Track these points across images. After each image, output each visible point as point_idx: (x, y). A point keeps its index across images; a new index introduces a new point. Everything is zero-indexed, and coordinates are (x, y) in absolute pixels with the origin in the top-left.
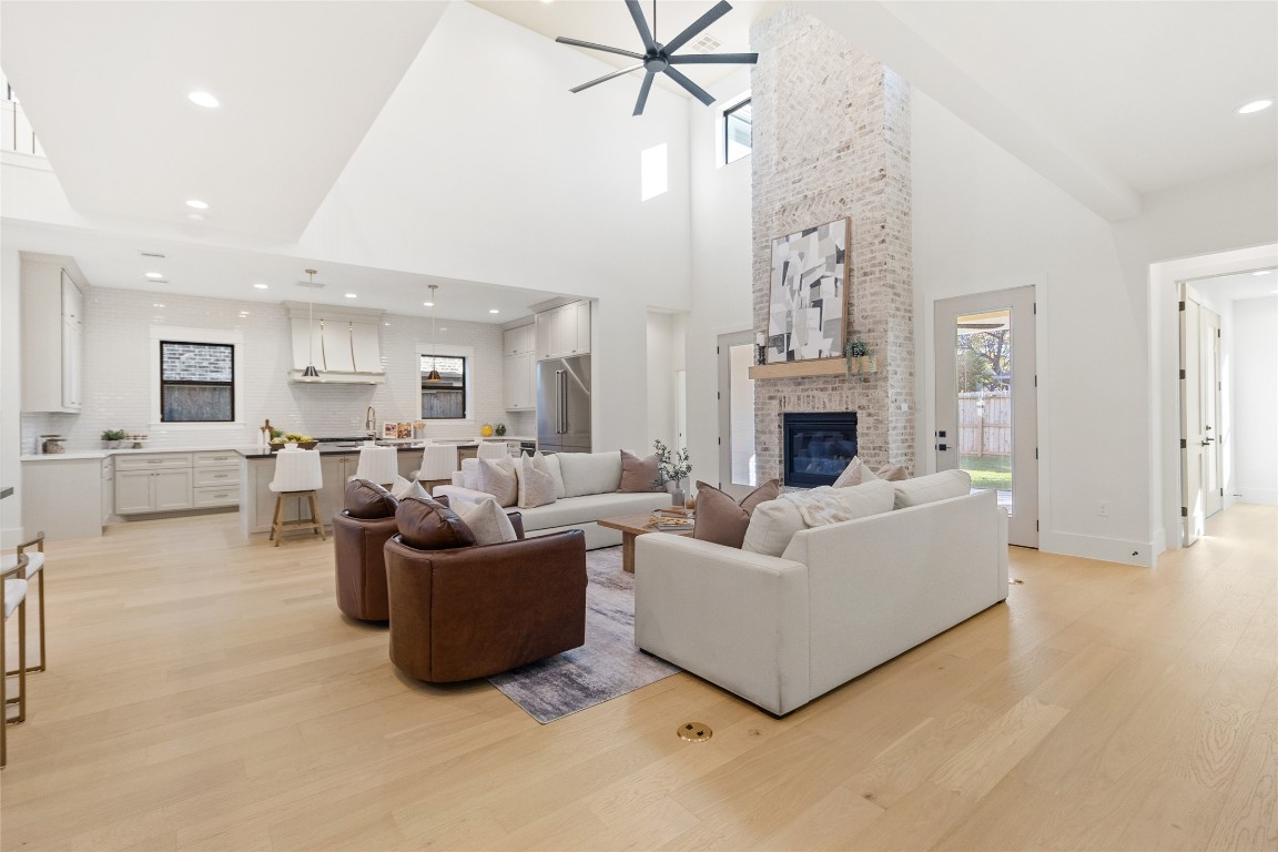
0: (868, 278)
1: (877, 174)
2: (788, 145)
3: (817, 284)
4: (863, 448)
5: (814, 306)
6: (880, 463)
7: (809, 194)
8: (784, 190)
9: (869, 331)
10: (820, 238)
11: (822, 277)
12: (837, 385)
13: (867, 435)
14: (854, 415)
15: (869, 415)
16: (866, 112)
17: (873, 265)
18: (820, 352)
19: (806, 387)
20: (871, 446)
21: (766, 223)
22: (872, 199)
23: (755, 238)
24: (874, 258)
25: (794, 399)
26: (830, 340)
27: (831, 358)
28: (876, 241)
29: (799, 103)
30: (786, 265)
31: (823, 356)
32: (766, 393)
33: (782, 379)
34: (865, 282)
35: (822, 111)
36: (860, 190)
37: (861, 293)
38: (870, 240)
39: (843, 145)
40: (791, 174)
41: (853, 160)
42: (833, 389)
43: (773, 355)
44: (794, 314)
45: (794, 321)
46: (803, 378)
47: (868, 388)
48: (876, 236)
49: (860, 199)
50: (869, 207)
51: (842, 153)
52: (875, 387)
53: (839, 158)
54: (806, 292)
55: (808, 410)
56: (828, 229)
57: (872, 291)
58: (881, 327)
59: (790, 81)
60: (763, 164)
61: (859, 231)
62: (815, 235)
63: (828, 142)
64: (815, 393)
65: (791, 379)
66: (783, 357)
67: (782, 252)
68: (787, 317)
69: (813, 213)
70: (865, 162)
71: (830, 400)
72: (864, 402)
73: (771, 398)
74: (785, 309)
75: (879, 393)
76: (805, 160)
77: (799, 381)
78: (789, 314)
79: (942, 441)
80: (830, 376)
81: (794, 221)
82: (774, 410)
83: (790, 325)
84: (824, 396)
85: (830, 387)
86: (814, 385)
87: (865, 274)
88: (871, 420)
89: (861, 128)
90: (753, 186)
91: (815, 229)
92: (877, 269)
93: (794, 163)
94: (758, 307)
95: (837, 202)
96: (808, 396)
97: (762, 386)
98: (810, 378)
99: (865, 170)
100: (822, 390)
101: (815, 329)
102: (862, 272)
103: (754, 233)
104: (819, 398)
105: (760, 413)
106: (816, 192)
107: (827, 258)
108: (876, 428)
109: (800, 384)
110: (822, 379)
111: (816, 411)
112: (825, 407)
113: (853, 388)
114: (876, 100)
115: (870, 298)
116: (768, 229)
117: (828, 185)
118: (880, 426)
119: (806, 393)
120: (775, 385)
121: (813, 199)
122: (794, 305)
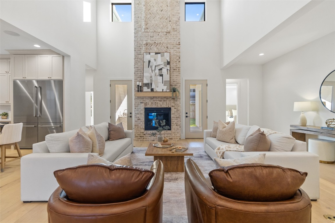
0: (175, 71)
1: (178, 43)
2: (148, 25)
3: (161, 69)
4: (173, 118)
5: (160, 76)
6: (178, 121)
7: (157, 42)
8: (147, 38)
9: (175, 85)
10: (162, 56)
11: (163, 68)
12: (165, 100)
13: (174, 114)
14: (170, 108)
15: (175, 108)
16: (174, 25)
17: (177, 68)
18: (163, 90)
19: (155, 100)
20: (175, 117)
21: (140, 46)
22: (176, 49)
23: (135, 50)
24: (177, 66)
25: (150, 103)
26: (166, 87)
27: (166, 92)
28: (178, 61)
29: (153, 13)
30: (149, 62)
31: (164, 91)
32: (139, 101)
33: (146, 97)
34: (174, 72)
35: (161, 19)
36: (173, 46)
37: (173, 75)
38: (176, 60)
39: (168, 31)
40: (149, 34)
41: (171, 37)
42: (164, 101)
43: (145, 89)
44: (153, 77)
45: (153, 79)
46: (153, 97)
47: (175, 101)
48: (177, 60)
49: (172, 48)
50: (176, 51)
51: (167, 34)
52: (177, 101)
53: (166, 34)
54: (157, 71)
55: (156, 107)
56: (164, 54)
57: (176, 74)
58: (179, 85)
59: (149, 5)
60: (139, 27)
61: (172, 57)
62: (159, 55)
63: (163, 29)
64: (158, 102)
65: (149, 97)
66: (150, 90)
67: (147, 57)
68: (150, 78)
69: (157, 48)
70: (174, 38)
71: (163, 104)
72: (173, 105)
73: (141, 103)
74: (150, 75)
75: (178, 103)
76: (155, 31)
77: (152, 98)
78: (151, 77)
79: (187, 115)
80: (163, 97)
81: (151, 49)
82: (142, 107)
83: (151, 80)
84: (161, 103)
85: (163, 100)
86: (157, 100)
87: (174, 70)
88: (175, 110)
89: (173, 29)
90: (135, 33)
91: (159, 53)
92: (178, 69)
93: (151, 31)
94: (136, 73)
95: (166, 47)
96: (155, 103)
97: (138, 99)
98: (156, 97)
99: (174, 41)
100: (160, 101)
101: (160, 83)
102: (173, 69)
103: (135, 48)
104: (159, 104)
105: (136, 108)
106: (159, 42)
107: (164, 63)
108: (177, 112)
109: (152, 99)
110: (160, 98)
111: (158, 107)
112: (161, 106)
113: (171, 101)
114: (178, 23)
115: (175, 76)
116: (140, 49)
117: (162, 41)
118: (178, 111)
119: (154, 102)
120: (143, 99)
121: (158, 44)
122: (153, 74)
